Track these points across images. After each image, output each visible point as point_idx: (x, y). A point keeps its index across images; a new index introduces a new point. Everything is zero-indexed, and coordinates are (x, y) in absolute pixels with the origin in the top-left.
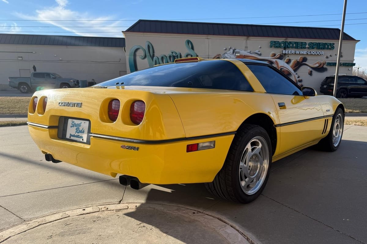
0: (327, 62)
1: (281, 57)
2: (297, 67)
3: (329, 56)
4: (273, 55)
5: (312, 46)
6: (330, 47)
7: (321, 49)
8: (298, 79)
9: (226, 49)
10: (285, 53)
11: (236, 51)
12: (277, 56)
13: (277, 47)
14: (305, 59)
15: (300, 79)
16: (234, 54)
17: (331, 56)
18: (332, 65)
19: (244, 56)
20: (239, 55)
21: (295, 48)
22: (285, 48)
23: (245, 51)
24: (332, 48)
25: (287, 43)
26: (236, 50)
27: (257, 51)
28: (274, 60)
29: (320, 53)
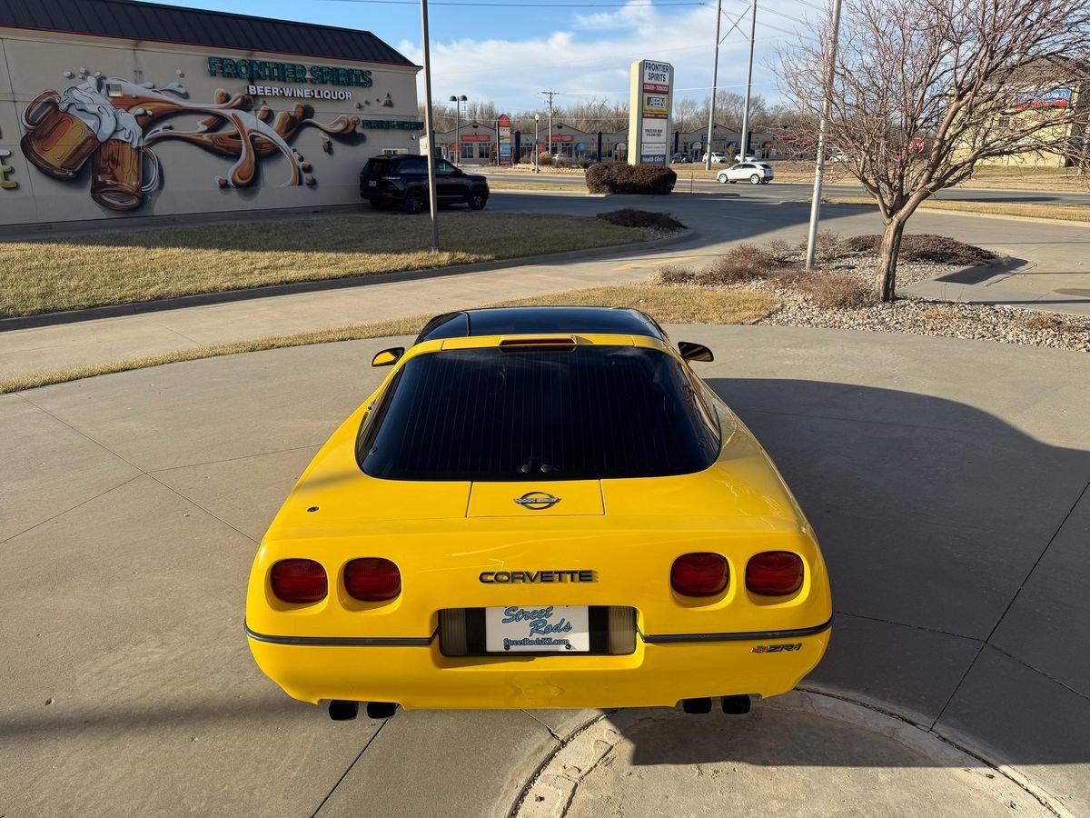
0: (363, 118)
1: (247, 104)
2: (292, 132)
3: (363, 103)
4: (223, 98)
5: (321, 77)
6: (362, 81)
7: (343, 84)
8: (301, 164)
9: (72, 76)
10: (255, 93)
11: (106, 82)
12: (235, 100)
13: (229, 76)
14: (308, 112)
15: (306, 163)
16: (103, 91)
17: (367, 102)
18: (375, 127)
19: (137, 98)
20: (118, 95)
21: (279, 80)
22: (252, 81)
23: (136, 83)
24: (368, 82)
25: (254, 66)
26: (105, 78)
27: (173, 85)
28: (229, 113)
29: (342, 95)
